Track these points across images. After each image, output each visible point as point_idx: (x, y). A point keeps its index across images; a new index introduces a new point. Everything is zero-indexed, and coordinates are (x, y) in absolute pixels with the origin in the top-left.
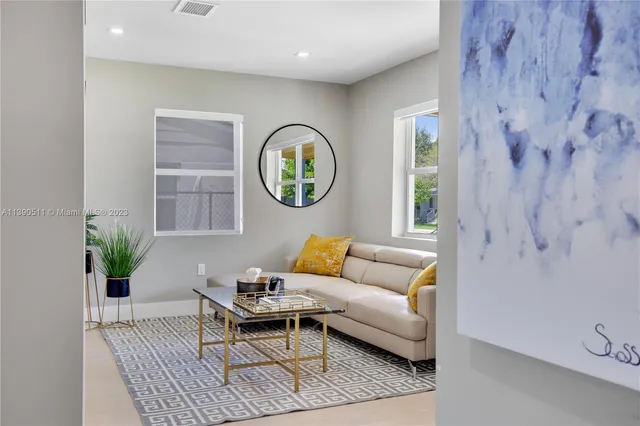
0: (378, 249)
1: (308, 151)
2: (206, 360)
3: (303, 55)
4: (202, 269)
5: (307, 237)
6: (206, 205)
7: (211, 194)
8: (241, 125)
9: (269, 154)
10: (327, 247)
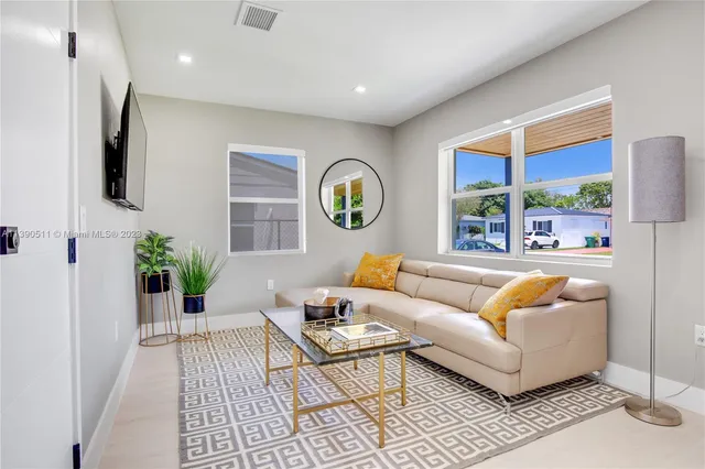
0: (430, 265)
1: (356, 186)
2: (273, 386)
3: (361, 89)
4: (271, 284)
5: (362, 255)
6: (276, 231)
7: (279, 221)
8: (304, 160)
9: (324, 190)
10: (381, 264)
